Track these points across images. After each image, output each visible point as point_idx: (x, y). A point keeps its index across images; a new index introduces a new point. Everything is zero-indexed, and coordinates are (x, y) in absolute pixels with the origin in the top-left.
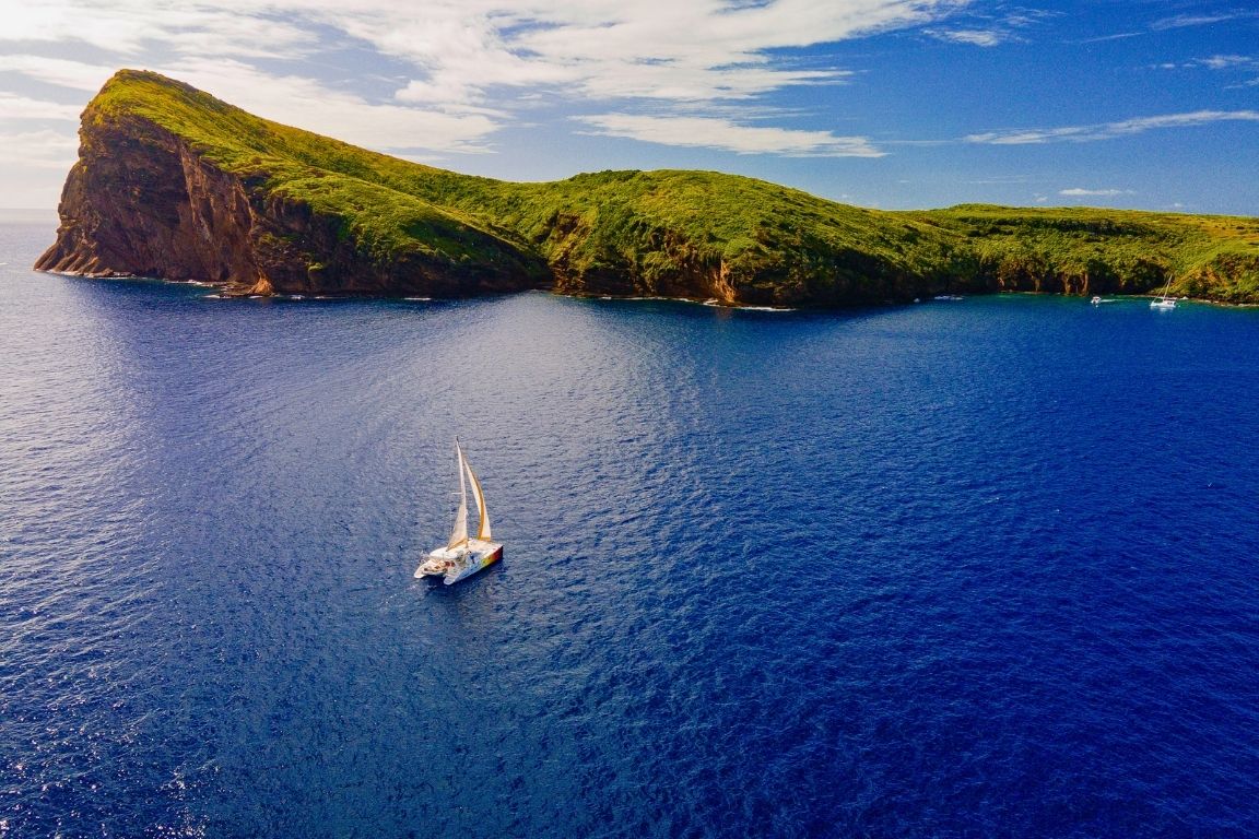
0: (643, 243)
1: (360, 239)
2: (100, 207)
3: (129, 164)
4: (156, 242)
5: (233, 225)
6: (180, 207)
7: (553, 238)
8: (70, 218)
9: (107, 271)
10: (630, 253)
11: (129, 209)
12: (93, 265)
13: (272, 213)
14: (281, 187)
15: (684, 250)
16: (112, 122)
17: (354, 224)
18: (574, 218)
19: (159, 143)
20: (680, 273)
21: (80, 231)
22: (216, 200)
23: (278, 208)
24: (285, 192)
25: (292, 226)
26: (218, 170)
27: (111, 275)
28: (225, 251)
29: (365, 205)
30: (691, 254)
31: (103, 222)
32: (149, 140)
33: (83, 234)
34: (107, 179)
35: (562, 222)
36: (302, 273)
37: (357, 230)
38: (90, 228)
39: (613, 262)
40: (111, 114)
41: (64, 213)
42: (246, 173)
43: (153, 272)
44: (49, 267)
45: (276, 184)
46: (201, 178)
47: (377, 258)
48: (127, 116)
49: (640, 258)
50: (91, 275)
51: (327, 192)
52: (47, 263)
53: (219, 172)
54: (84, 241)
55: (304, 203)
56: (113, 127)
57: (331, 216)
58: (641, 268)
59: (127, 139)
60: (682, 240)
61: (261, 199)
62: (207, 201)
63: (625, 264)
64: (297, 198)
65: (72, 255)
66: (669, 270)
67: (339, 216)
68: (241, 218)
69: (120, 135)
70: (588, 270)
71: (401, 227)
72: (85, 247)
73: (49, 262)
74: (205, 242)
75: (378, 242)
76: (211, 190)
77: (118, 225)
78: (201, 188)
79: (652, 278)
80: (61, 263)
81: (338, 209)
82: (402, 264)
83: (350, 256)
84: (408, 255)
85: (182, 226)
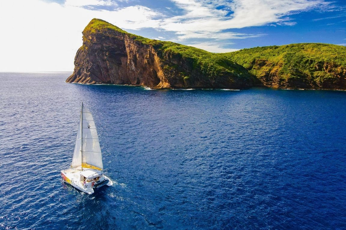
0: (312, 68)
1: (202, 67)
2: (92, 60)
3: (104, 45)
4: (113, 71)
5: (146, 63)
6: (122, 59)
7: (254, 69)
8: (79, 65)
9: (93, 82)
10: (307, 72)
11: (104, 61)
12: (88, 80)
13: (166, 57)
14: (168, 49)
15: (339, 69)
16: (99, 31)
17: (199, 61)
18: (264, 61)
19: (116, 37)
20: (335, 79)
21: (83, 69)
22: (139, 55)
23: (169, 56)
24: (171, 50)
25: (174, 62)
26: (142, 43)
27: (95, 83)
28: (141, 73)
29: (200, 55)
30: (343, 72)
31: (92, 65)
32: (113, 36)
33: (85, 70)
34: (96, 50)
35: (259, 62)
36: (182, 80)
37: (200, 64)
38: (88, 68)
39: (299, 76)
40: (98, 29)
41: (77, 64)
42: (154, 44)
43: (109, 82)
44: (72, 81)
45: (166, 47)
46: (134, 47)
47: (210, 74)
48: (104, 29)
49: (312, 74)
50: (88, 84)
51: (185, 50)
52: (71, 80)
53: (143, 45)
54: (85, 72)
55: (179, 54)
56: (99, 33)
57: (189, 58)
58: (313, 78)
59: (105, 36)
60: (336, 66)
61: (161, 53)
62: (135, 55)
63: (305, 76)
64: (175, 52)
65: (80, 77)
66: (330, 78)
67: (192, 59)
68: (150, 61)
69: (101, 35)
70: (290, 79)
71: (216, 63)
72: (85, 74)
73: (72, 79)
74: (132, 71)
75: (210, 68)
76: (138, 52)
77: (98, 66)
78: (133, 51)
79: (320, 82)
80: (76, 80)
81: (191, 56)
82: (221, 76)
83: (199, 74)
84: (223, 73)
85: (122, 65)
